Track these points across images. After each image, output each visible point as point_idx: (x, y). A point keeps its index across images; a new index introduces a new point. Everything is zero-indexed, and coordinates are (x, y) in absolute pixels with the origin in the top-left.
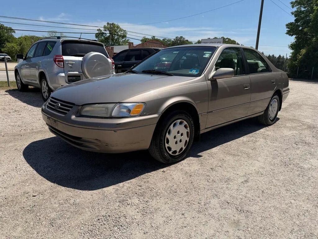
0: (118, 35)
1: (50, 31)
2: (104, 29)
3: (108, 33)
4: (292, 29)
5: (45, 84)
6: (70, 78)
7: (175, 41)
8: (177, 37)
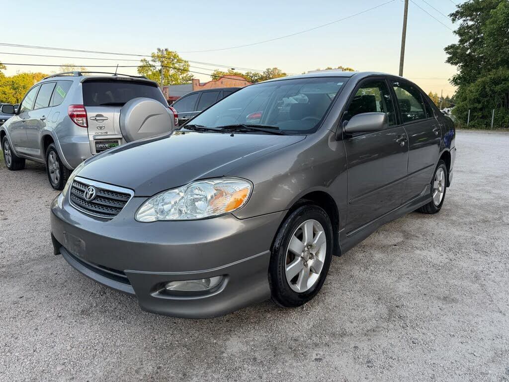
0: (175, 68)
1: (64, 64)
2: (152, 59)
3: (158, 66)
4: (455, 55)
5: (55, 158)
6: (100, 146)
7: (265, 75)
8: (268, 70)
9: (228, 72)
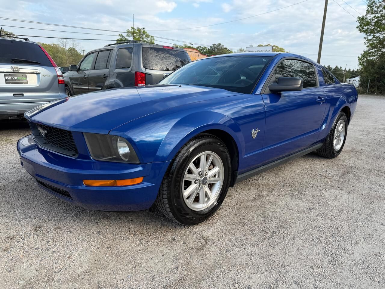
2: (127, 34)
7: (211, 49)
9: (183, 45)
